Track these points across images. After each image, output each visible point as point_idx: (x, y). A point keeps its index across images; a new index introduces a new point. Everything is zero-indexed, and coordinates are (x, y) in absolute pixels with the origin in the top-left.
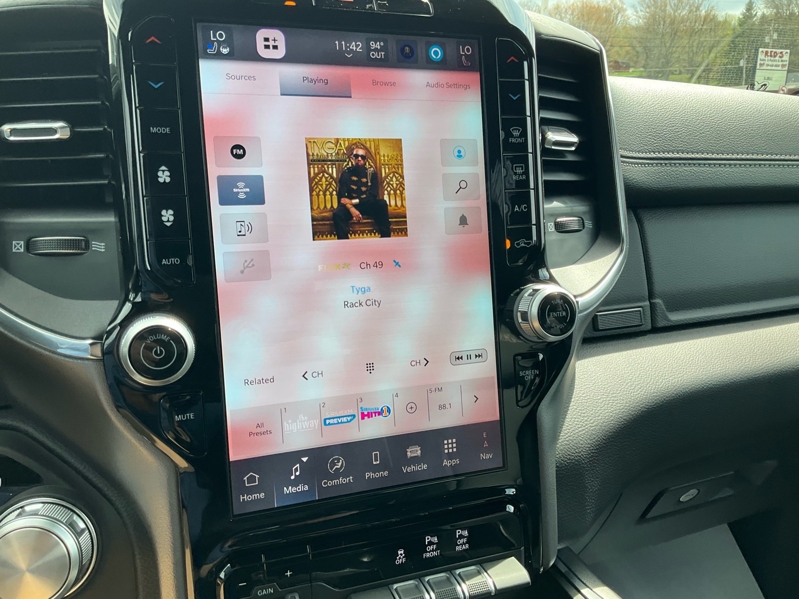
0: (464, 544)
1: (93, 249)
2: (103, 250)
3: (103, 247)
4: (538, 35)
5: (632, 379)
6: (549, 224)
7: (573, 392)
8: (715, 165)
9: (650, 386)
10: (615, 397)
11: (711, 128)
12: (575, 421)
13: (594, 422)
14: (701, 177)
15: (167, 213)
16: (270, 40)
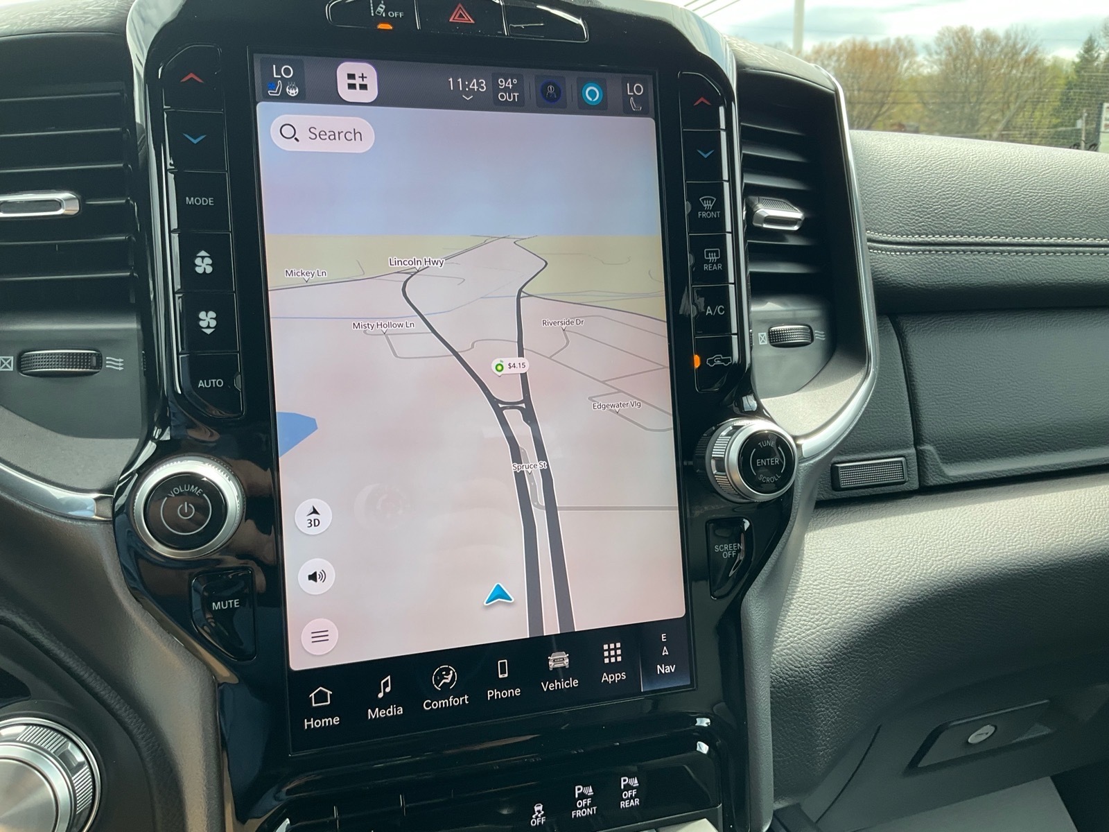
0: (632, 797)
1: (107, 366)
2: (121, 369)
3: (120, 364)
4: (741, 68)
5: (887, 560)
6: (759, 334)
7: (800, 578)
8: (1009, 252)
9: (913, 571)
10: (861, 586)
11: (1004, 200)
12: (800, 620)
13: (829, 622)
14: (990, 270)
15: (207, 316)
16: (357, 77)
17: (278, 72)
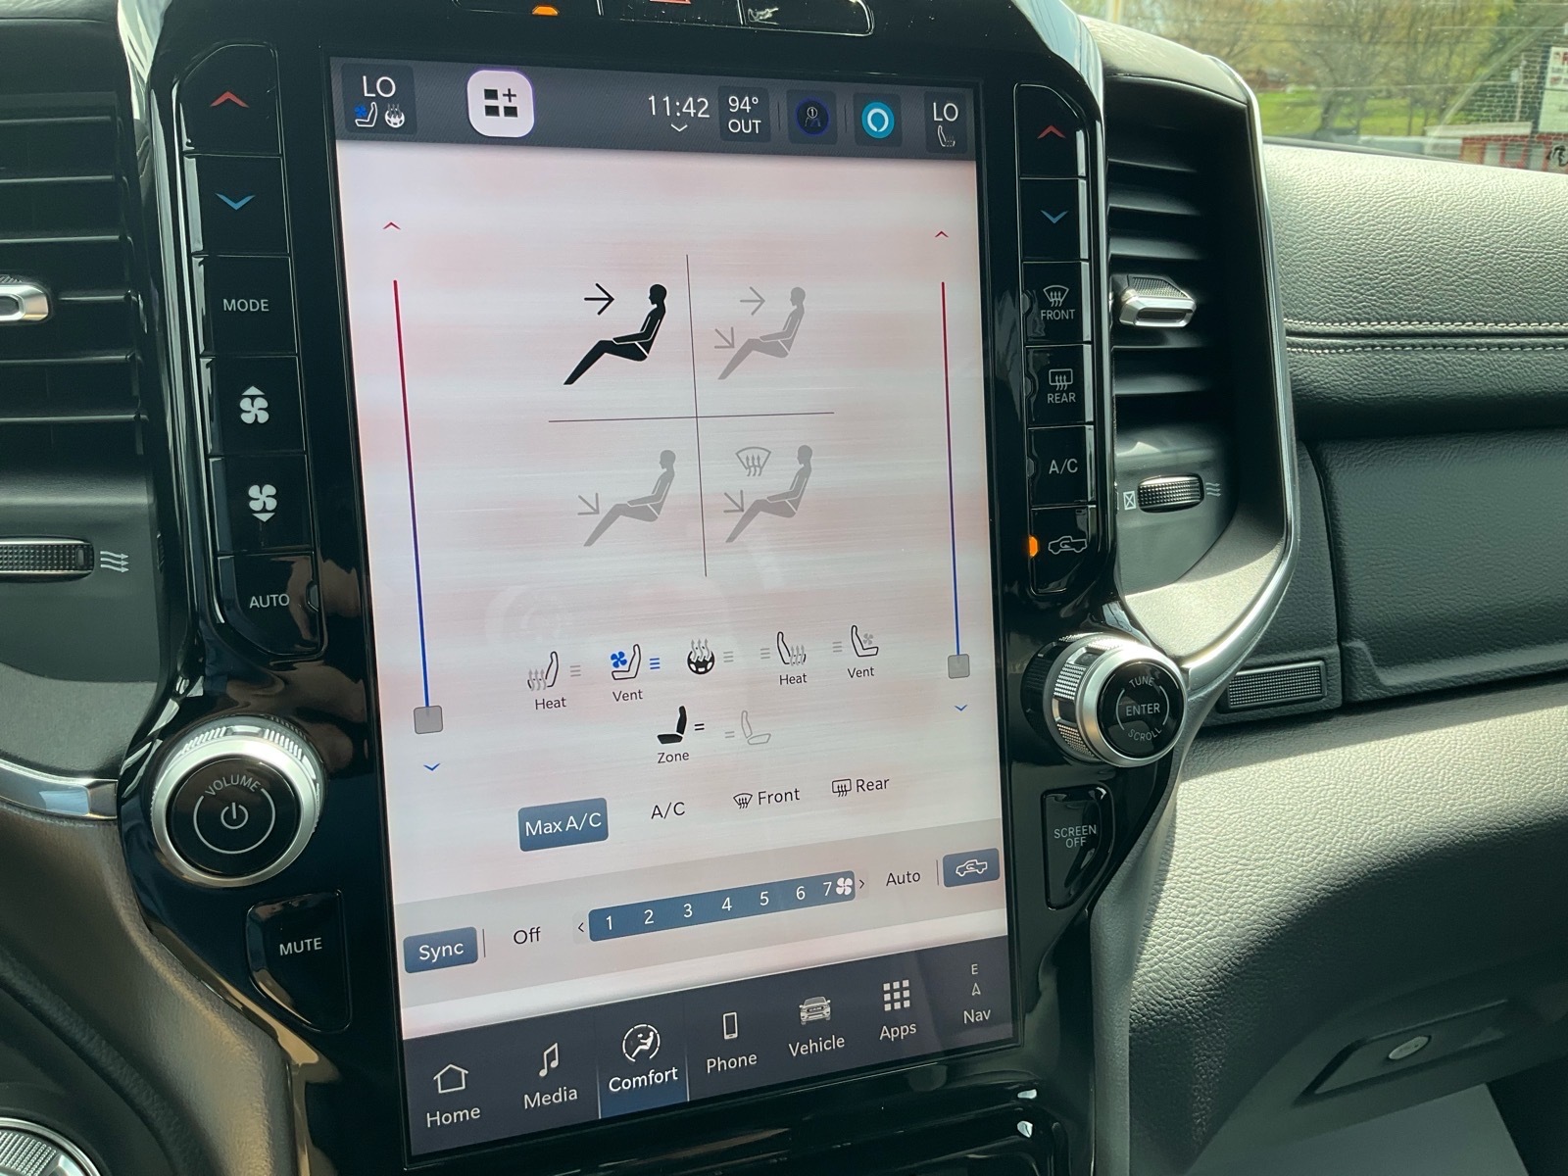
1: (102, 566)
2: (123, 570)
3: (123, 563)
4: (1110, 75)
5: (1299, 824)
6: (1125, 494)
7: (1171, 857)
8: (1489, 346)
9: (1338, 842)
10: (1262, 867)
11: (1484, 265)
12: (1173, 925)
13: (1215, 927)
14: (1460, 375)
15: (261, 493)
16: (500, 95)
17: (372, 89)
